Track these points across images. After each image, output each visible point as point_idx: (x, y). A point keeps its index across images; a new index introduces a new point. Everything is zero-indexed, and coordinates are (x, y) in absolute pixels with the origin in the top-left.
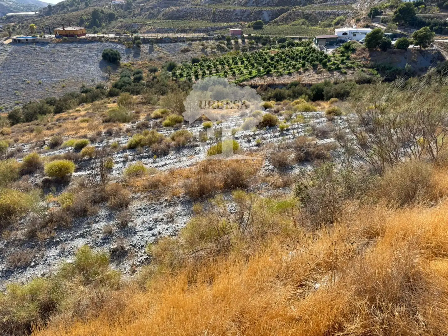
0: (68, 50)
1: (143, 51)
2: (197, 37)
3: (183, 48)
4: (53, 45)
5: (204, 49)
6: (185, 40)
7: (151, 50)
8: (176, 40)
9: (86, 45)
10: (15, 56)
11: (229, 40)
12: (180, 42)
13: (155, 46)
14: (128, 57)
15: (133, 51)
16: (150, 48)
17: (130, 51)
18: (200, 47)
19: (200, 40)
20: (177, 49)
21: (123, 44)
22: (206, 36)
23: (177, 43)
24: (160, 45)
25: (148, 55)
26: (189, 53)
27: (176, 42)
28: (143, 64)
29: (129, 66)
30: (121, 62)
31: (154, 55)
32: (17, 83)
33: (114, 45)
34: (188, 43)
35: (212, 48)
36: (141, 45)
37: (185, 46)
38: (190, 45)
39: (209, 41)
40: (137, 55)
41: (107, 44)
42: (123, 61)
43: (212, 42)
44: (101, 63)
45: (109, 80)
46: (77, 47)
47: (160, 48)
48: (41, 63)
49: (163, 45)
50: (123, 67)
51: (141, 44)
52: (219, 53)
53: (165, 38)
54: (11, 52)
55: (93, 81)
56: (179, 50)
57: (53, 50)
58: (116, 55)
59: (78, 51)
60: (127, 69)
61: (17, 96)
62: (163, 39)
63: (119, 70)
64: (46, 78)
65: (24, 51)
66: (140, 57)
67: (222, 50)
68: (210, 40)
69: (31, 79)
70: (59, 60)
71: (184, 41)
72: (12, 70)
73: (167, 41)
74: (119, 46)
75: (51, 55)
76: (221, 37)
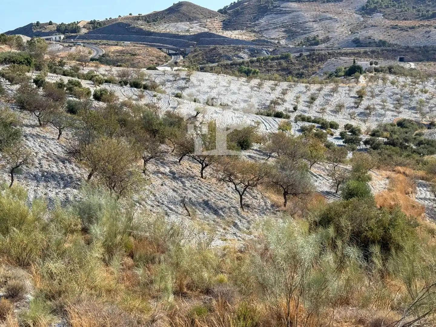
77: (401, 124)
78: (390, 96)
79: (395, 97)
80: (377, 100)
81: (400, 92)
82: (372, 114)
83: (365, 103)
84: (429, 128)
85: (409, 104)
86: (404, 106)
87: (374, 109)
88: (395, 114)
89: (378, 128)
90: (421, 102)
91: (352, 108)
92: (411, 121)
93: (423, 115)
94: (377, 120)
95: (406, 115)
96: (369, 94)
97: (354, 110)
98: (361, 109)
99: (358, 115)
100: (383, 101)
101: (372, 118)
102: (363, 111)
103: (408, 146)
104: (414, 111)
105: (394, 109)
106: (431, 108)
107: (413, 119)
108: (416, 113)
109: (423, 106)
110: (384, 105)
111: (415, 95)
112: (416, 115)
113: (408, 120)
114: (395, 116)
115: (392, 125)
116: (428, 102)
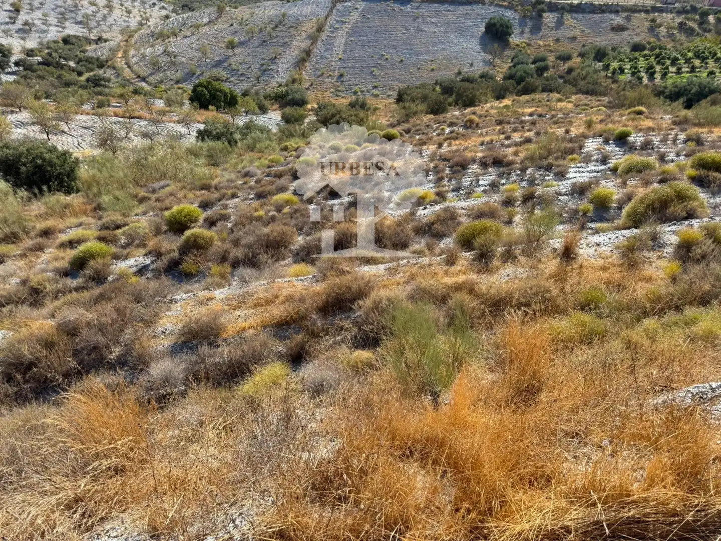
0: (437, 13)
1: (546, 24)
2: (643, 6)
3: (615, 23)
4: (417, 5)
5: (653, 28)
6: (620, 9)
7: (560, 23)
8: (604, 8)
9: (461, 8)
10: (368, 18)
11: (705, 14)
12: (611, 12)
13: (567, 16)
14: (522, 33)
15: (530, 24)
16: (557, 20)
17: (526, 23)
18: (647, 24)
19: (647, 12)
20: (604, 25)
21: (516, 11)
22: (659, 5)
23: (605, 15)
24: (575, 15)
25: (553, 32)
26: (626, 33)
27: (603, 12)
28: (545, 46)
29: (524, 48)
30: (511, 40)
31: (563, 33)
32: (372, 57)
33: (502, 11)
34: (624, 15)
35: (669, 28)
36: (544, 14)
37: (618, 20)
38: (628, 19)
39: (664, 14)
40: (536, 29)
41: (492, 9)
42: (514, 40)
43: (670, 16)
44: (482, 38)
45: (494, 66)
46: (449, 11)
47: (575, 21)
48: (401, 31)
49: (580, 16)
50: (514, 48)
51: (545, 12)
52: (682, 37)
53: (586, 3)
54: (363, 11)
55: (472, 65)
56: (607, 27)
57: (417, 13)
58: (507, 27)
59: (450, 17)
60: (521, 51)
61: (374, 75)
62: (582, 6)
63: (508, 52)
64: (409, 54)
65: (379, 11)
66: (541, 34)
67: (690, 32)
68: (667, 12)
69: (389, 53)
70: (426, 29)
71: (617, 12)
72: (365, 38)
73: (588, 10)
74: (509, 14)
75: (414, 20)
76: (689, 8)
77: (66, 41)
78: (53, 10)
79: (59, 9)
80: (38, 14)
81: (63, 4)
82: (33, 30)
83: (23, 17)
84: (97, 44)
85: (74, 19)
86: (71, 21)
87: (34, 24)
88: (60, 29)
89: (40, 46)
90: (86, 16)
91: (7, 23)
92: (78, 36)
93: (90, 30)
94: (39, 37)
95: (72, 30)
96: (28, 7)
97: (10, 26)
98: (19, 25)
99: (16, 32)
100: (45, 15)
101: (34, 35)
102: (21, 27)
103: (65, 65)
104: (80, 26)
105: (59, 24)
106: (98, 22)
107: (81, 35)
108: (84, 28)
109: (90, 20)
110: (46, 20)
111: (80, 8)
112: (84, 30)
113: (75, 36)
114: (61, 32)
115: (55, 42)
116: (95, 16)
